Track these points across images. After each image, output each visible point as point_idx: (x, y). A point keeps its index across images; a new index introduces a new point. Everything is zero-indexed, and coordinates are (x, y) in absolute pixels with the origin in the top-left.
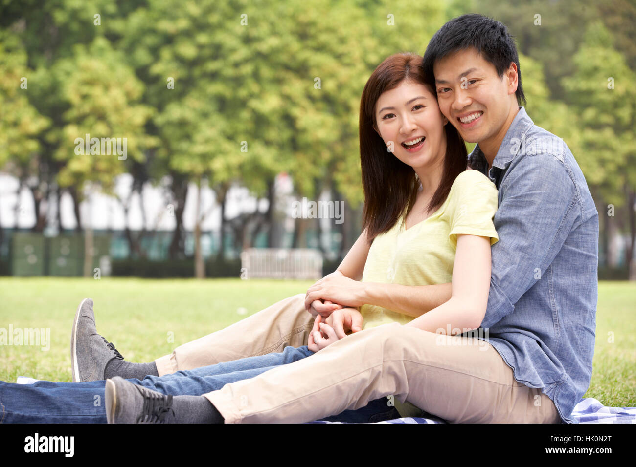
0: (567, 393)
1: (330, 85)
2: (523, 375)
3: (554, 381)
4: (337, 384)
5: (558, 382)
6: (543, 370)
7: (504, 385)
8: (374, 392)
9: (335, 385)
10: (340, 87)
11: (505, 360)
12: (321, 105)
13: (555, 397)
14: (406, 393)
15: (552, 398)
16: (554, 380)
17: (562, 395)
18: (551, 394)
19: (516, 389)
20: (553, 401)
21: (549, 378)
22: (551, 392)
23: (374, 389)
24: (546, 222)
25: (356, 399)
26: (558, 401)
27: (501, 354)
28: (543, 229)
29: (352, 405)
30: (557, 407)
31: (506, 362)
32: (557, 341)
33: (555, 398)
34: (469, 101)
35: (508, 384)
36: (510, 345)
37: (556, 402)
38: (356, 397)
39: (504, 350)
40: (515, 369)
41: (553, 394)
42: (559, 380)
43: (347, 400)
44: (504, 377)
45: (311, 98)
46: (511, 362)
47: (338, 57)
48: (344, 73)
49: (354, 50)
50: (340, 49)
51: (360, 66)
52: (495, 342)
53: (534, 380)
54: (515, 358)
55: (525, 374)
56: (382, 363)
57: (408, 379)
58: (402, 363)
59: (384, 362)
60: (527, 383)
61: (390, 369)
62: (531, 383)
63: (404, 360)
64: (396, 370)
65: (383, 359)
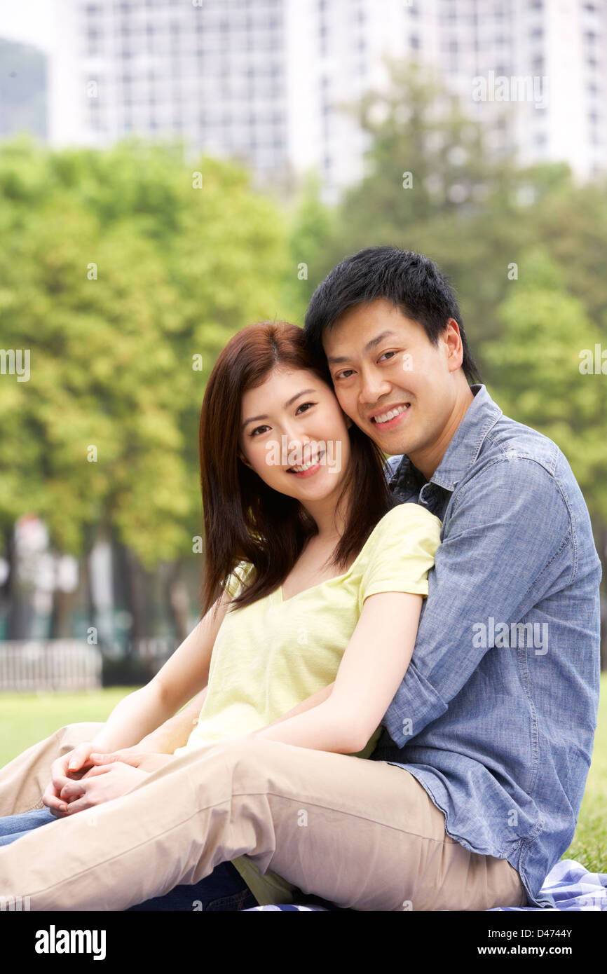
0: (538, 857)
1: (102, 368)
3: (517, 838)
4: (157, 839)
5: (524, 840)
6: (498, 820)
7: (431, 840)
8: (221, 850)
9: (153, 841)
10: (120, 370)
11: (432, 798)
12: (89, 400)
13: (520, 864)
14: (271, 852)
15: (515, 866)
16: (518, 835)
17: (531, 860)
18: (514, 860)
19: (449, 847)
20: (518, 872)
21: (510, 832)
22: (514, 856)
23: (219, 843)
24: (512, 572)
25: (194, 862)
26: (526, 870)
27: (426, 788)
28: (506, 583)
29: (188, 876)
30: (524, 882)
31: (434, 801)
32: (536, 772)
33: (520, 867)
34: (386, 388)
35: (436, 838)
36: (440, 774)
37: (522, 873)
38: (195, 860)
39: (431, 782)
40: (449, 813)
41: (516, 860)
42: (525, 835)
43: (178, 867)
44: (429, 827)
45: (71, 390)
46: (442, 801)
47: (115, 321)
48: (125, 348)
49: (140, 309)
50: (117, 307)
51: (151, 336)
52: (416, 769)
53: (477, 839)
54: (449, 796)
55: (463, 826)
56: (230, 798)
57: (276, 827)
58: (265, 799)
59: (233, 796)
60: (465, 842)
61: (245, 808)
62: (470, 844)
63: (268, 794)
64: (256, 810)
65: (233, 791)
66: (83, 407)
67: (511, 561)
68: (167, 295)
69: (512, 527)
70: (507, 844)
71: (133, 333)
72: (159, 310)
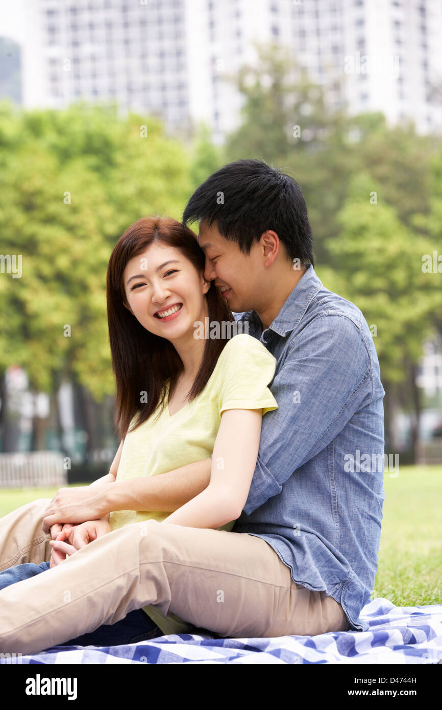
0: (354, 593)
1: (63, 262)
2: (302, 575)
3: (340, 581)
4: (88, 595)
5: (343, 582)
6: (326, 569)
7: (281, 587)
8: (132, 601)
9: (86, 596)
10: (75, 263)
11: (281, 558)
12: (54, 285)
13: (342, 599)
14: (169, 601)
15: (338, 601)
16: (340, 579)
17: (350, 596)
18: (337, 596)
19: (294, 592)
20: (340, 604)
21: (334, 577)
22: (337, 594)
25: (113, 611)
26: (345, 603)
27: (277, 551)
29: (109, 619)
30: (345, 611)
31: (282, 560)
33: (342, 600)
35: (285, 586)
36: (287, 541)
37: (343, 605)
38: (113, 609)
39: (280, 547)
40: (292, 569)
41: (339, 596)
42: (345, 579)
43: (102, 614)
44: (280, 578)
45: (42, 278)
46: (288, 560)
47: (71, 229)
48: (78, 248)
49: (89, 221)
50: (72, 219)
51: (97, 239)
52: (269, 539)
53: (314, 581)
54: (293, 556)
55: (304, 574)
56: (139, 566)
57: (170, 584)
58: (162, 564)
59: (140, 564)
60: (307, 585)
61: (148, 572)
62: (311, 585)
63: (163, 562)
64: (156, 573)
65: (140, 561)
66: (50, 290)
67: (329, 387)
68: (107, 211)
69: (330, 363)
70: (332, 586)
71: (84, 237)
72: (102, 221)
